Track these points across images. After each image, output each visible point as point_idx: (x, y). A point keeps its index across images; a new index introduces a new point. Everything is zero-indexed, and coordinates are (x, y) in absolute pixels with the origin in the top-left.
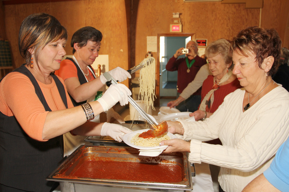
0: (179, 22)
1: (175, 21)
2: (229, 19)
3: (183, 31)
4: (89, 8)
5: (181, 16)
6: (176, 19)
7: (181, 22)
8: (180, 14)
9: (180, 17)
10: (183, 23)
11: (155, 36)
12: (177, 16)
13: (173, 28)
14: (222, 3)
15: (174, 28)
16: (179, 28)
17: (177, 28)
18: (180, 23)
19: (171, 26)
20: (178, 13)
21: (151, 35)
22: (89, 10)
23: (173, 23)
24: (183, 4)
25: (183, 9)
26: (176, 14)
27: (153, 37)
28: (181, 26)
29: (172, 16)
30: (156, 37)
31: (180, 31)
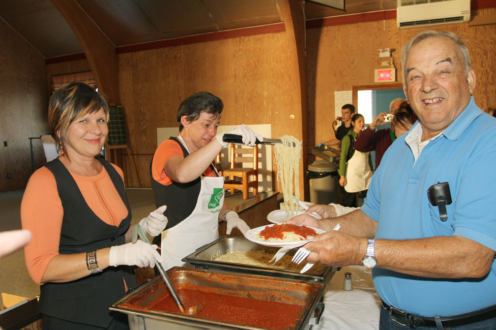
0: (390, 64)
1: (384, 63)
2: (486, 54)
3: (398, 79)
4: (240, 50)
5: (393, 53)
6: (385, 59)
7: (393, 64)
8: (392, 51)
9: (391, 55)
10: (398, 66)
11: (349, 90)
12: (387, 54)
13: (379, 75)
14: (470, 26)
15: (382, 75)
16: (390, 75)
17: (388, 75)
18: (393, 66)
19: (376, 71)
20: (388, 49)
21: (342, 88)
22: (240, 53)
23: (380, 66)
24: (397, 33)
25: (398, 42)
26: (384, 51)
27: (345, 92)
28: (393, 71)
29: (378, 55)
30: (351, 92)
31: (393, 80)
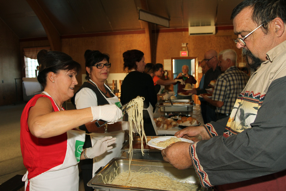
0: (186, 49)
1: (184, 49)
2: (221, 47)
3: (189, 55)
4: (123, 40)
5: (187, 45)
6: (184, 47)
7: (187, 49)
8: (187, 44)
9: (186, 46)
10: (189, 50)
11: (170, 59)
12: (185, 45)
13: (182, 53)
14: (215, 36)
15: (183, 54)
16: (186, 54)
17: (185, 54)
18: (187, 50)
19: (181, 52)
20: (185, 44)
21: (167, 58)
22: (123, 41)
23: (182, 50)
24: (189, 37)
25: (189, 41)
26: (184, 44)
27: (168, 60)
28: (187, 52)
29: (181, 45)
30: (170, 60)
31: (187, 55)
